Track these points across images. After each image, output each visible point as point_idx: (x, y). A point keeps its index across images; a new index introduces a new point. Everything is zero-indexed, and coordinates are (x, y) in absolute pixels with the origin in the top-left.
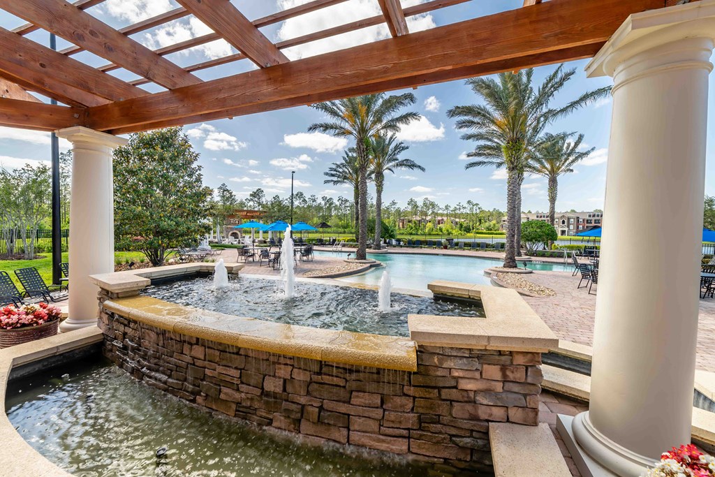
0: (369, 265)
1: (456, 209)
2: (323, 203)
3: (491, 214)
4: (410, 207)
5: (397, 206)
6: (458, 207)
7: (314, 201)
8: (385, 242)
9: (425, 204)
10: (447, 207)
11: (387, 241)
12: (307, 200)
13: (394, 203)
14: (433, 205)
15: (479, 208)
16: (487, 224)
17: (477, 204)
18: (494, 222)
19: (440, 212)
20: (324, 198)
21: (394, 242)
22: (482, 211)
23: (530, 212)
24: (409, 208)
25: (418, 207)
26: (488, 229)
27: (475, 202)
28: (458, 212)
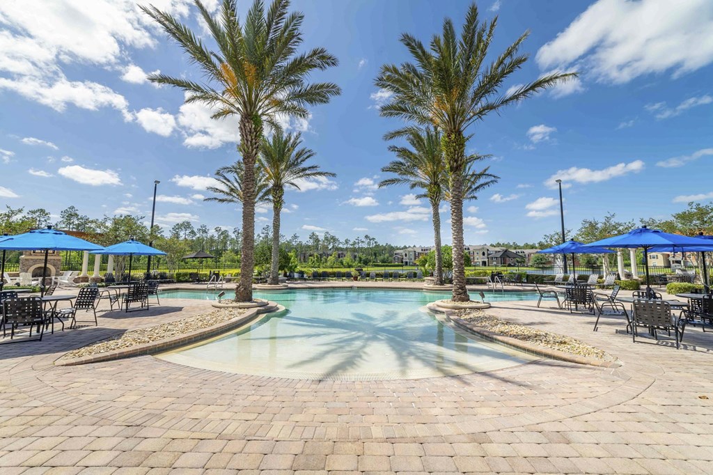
0: (255, 310)
1: (355, 243)
2: (216, 235)
3: (385, 249)
4: (312, 241)
5: (298, 240)
6: (357, 241)
7: (205, 231)
8: (285, 275)
9: (326, 238)
10: (347, 242)
11: (288, 274)
12: (196, 230)
13: (295, 237)
14: (334, 239)
15: (376, 242)
16: (382, 257)
17: (373, 239)
18: (387, 255)
19: (341, 246)
20: (217, 230)
21: (296, 275)
22: (377, 246)
23: (414, 246)
24: (311, 243)
25: (319, 241)
26: (383, 261)
27: (371, 238)
28: (357, 246)
